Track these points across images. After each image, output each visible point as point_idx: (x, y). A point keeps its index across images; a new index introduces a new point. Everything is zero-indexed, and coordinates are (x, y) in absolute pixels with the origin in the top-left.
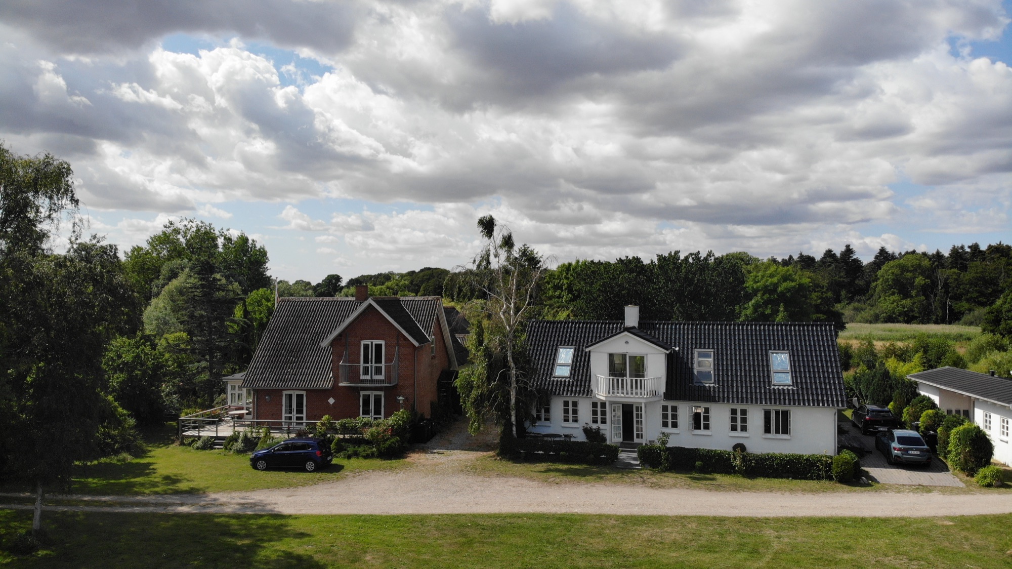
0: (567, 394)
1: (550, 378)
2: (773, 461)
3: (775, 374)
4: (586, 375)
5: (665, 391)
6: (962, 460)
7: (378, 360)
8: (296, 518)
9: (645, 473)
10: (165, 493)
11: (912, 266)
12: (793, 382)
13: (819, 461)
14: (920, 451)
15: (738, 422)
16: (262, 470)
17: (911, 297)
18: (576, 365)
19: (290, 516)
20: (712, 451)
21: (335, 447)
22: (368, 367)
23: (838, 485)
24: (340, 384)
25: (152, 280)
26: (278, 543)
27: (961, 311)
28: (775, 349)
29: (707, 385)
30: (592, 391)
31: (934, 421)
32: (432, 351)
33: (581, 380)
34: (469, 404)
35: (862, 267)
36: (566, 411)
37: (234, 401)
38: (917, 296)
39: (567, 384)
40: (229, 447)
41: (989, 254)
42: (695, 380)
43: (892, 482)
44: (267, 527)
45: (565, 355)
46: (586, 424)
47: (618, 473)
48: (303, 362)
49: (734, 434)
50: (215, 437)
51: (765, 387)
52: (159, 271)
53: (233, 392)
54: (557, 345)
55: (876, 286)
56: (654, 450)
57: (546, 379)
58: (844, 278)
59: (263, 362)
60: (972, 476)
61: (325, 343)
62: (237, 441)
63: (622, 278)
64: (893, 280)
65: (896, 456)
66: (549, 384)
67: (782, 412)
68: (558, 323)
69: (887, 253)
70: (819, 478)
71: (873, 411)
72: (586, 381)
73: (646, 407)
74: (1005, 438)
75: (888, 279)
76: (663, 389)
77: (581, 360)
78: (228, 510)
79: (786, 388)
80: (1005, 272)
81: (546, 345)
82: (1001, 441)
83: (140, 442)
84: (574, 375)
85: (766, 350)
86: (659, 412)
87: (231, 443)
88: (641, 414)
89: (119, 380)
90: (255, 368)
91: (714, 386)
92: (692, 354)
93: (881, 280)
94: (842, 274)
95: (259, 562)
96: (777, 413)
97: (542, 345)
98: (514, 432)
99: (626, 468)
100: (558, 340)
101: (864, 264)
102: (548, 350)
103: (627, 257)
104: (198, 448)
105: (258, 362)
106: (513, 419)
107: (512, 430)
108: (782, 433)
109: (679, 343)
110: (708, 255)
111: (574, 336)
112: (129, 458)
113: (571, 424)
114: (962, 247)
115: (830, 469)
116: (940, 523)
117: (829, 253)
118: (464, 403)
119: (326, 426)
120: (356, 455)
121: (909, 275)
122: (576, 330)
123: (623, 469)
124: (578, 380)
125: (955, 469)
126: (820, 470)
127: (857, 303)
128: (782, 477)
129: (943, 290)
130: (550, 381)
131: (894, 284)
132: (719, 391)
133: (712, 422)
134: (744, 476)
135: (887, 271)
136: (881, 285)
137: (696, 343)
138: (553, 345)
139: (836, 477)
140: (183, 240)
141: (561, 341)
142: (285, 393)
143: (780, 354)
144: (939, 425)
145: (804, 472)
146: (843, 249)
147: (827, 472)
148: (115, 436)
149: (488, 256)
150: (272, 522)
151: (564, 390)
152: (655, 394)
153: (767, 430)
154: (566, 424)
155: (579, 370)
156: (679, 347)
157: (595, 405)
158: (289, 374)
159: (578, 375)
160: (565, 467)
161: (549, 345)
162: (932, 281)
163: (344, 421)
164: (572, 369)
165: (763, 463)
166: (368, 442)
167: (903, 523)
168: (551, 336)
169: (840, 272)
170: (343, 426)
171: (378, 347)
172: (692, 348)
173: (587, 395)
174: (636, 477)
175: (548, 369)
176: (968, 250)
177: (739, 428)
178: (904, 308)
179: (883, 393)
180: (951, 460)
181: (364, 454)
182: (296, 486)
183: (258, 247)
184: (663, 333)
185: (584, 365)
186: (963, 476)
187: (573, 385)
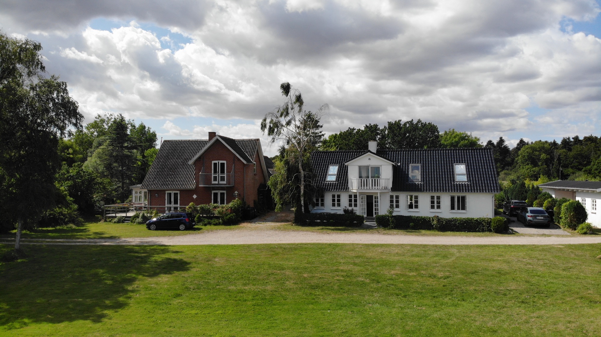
0: (334, 190)
1: (324, 182)
2: (456, 222)
3: (457, 176)
4: (346, 180)
5: (392, 187)
6: (569, 221)
7: (223, 172)
8: (173, 246)
9: (380, 230)
10: (95, 238)
11: (539, 148)
12: (468, 180)
13: (484, 221)
14: (544, 217)
15: (435, 204)
16: (153, 230)
17: (538, 166)
18: (339, 175)
19: (170, 245)
20: (419, 217)
21: (197, 220)
22: (216, 176)
23: (495, 234)
24: (200, 186)
25: (88, 149)
26: (162, 255)
27: (568, 174)
28: (457, 163)
29: (417, 183)
30: (349, 188)
31: (552, 204)
32: (254, 171)
33: (343, 182)
34: (276, 194)
35: (509, 151)
36: (334, 200)
37: (136, 200)
38: (542, 165)
39: (334, 185)
40: (133, 221)
41: (584, 141)
42: (409, 181)
43: (527, 233)
44: (156, 249)
45: (333, 170)
46: (345, 207)
47: (363, 230)
48: (177, 175)
49: (433, 210)
50: (125, 217)
51: (451, 183)
52: (92, 144)
53: (136, 195)
54: (328, 164)
55: (518, 160)
56: (385, 217)
57: (322, 183)
58: (499, 156)
59: (154, 175)
60: (575, 229)
61: (191, 162)
62: (138, 217)
63: (367, 135)
64: (528, 156)
65: (529, 220)
66: (323, 185)
67: (461, 197)
68: (329, 152)
69: (524, 142)
70: (483, 231)
71: (515, 202)
72: (345, 183)
73: (380, 196)
74: (594, 211)
75: (525, 155)
76: (390, 186)
77: (342, 172)
78: (133, 244)
79: (463, 183)
80: (594, 151)
81: (322, 164)
82: (592, 213)
83: (81, 219)
84: (338, 180)
85: (452, 163)
86: (388, 199)
87: (135, 219)
88: (378, 201)
89: (68, 185)
90: (149, 178)
91: (421, 184)
92: (408, 166)
93: (521, 156)
94: (497, 154)
95: (152, 262)
96: (458, 198)
97: (319, 164)
98: (303, 210)
99: (369, 228)
100: (329, 162)
101: (510, 150)
102: (323, 167)
103: (370, 124)
104: (115, 222)
105: (151, 175)
106: (302, 202)
107: (302, 209)
108: (462, 210)
109: (401, 161)
110: (418, 122)
111: (338, 159)
112: (74, 227)
113: (336, 207)
114: (569, 138)
115: (490, 225)
116: (556, 246)
117: (490, 143)
118: (274, 194)
119: (192, 208)
120: (210, 224)
121: (537, 153)
122: (340, 156)
123: (367, 228)
124: (340, 182)
125: (564, 228)
126: (484, 226)
127: (506, 171)
128: (462, 231)
129: (557, 162)
130: (324, 183)
131: (529, 159)
132: (424, 186)
133: (420, 204)
134: (438, 231)
135: (524, 151)
136: (521, 159)
137: (410, 161)
138: (326, 164)
139: (493, 229)
140: (106, 127)
141: (331, 162)
142: (167, 192)
143: (460, 165)
144: (555, 206)
145: (474, 227)
146: (498, 139)
147: (488, 227)
148: (65, 214)
149: (287, 109)
150: (159, 247)
151: (332, 188)
152: (386, 188)
153: (453, 208)
154: (334, 208)
155: (341, 177)
156: (400, 163)
157: (350, 196)
158: (169, 181)
159: (341, 180)
160: (333, 228)
161: (324, 164)
162: (551, 156)
163: (203, 205)
164: (337, 177)
165: (450, 223)
166: (217, 218)
167: (534, 247)
168: (325, 159)
169: (496, 153)
170: (202, 208)
171: (223, 165)
172: (408, 164)
173: (346, 190)
174: (374, 231)
175: (323, 177)
176: (572, 140)
177: (436, 207)
178: (534, 172)
179: (521, 195)
180: (562, 222)
181: (215, 223)
182: (174, 236)
183: (151, 131)
184: (391, 156)
185: (344, 175)
186: (570, 230)
187: (337, 185)
